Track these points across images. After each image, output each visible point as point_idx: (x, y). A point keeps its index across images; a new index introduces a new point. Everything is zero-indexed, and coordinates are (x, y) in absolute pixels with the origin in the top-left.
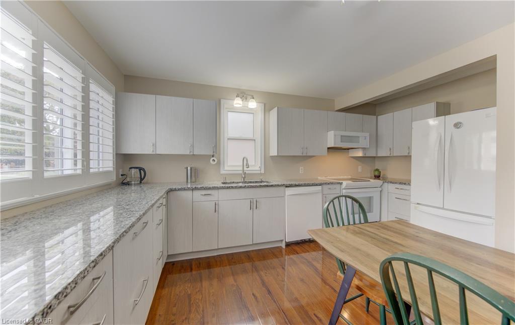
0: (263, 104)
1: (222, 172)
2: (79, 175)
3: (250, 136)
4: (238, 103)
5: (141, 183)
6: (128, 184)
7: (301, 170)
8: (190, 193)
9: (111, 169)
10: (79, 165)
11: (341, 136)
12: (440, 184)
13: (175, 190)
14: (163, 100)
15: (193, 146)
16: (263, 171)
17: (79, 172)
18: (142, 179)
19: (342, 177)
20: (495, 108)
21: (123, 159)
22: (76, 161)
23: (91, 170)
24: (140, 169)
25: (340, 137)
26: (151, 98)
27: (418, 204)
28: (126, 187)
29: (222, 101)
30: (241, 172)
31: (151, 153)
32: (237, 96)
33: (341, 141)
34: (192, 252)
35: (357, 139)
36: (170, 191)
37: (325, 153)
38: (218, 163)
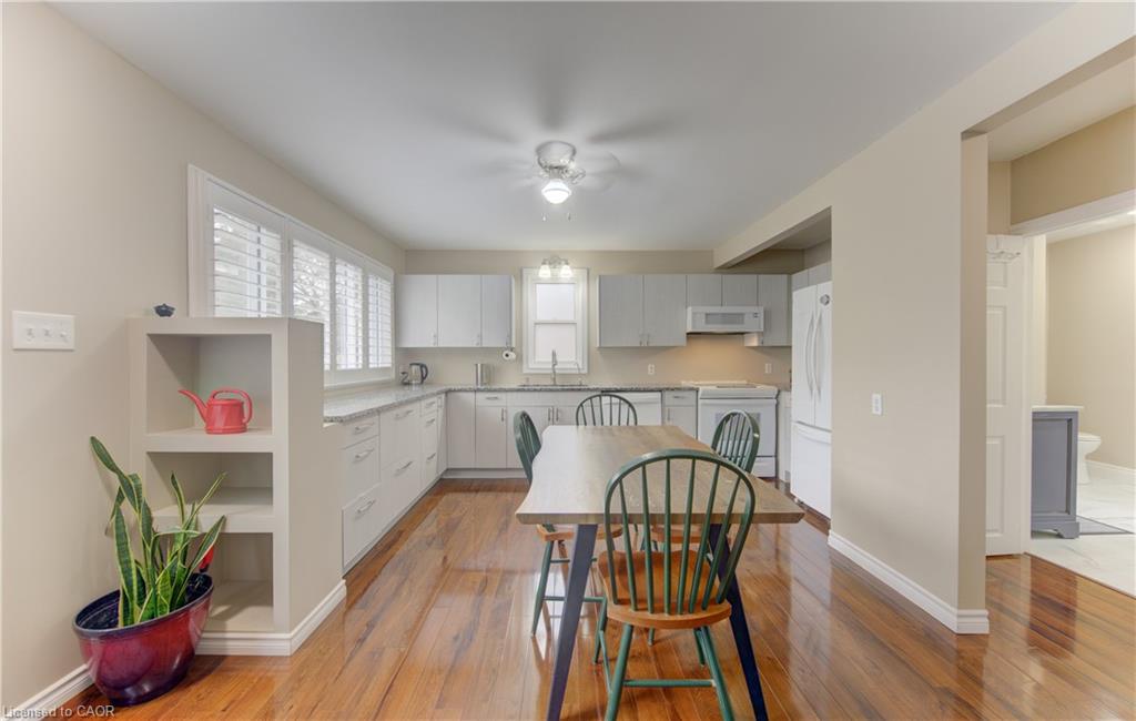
0: (586, 271)
1: (525, 371)
2: (359, 370)
3: (570, 318)
4: (545, 272)
5: (422, 382)
6: (408, 384)
7: (651, 369)
8: (472, 395)
9: (389, 365)
10: (360, 361)
11: (707, 315)
12: (811, 389)
13: (455, 391)
14: (447, 280)
15: (480, 336)
16: (585, 371)
17: (360, 367)
18: (423, 378)
19: (736, 382)
20: (830, 283)
21: (403, 354)
22: (357, 357)
23: (371, 366)
24: (422, 366)
25: (704, 316)
26: (432, 278)
27: (800, 422)
28: (406, 388)
29: (525, 271)
30: (551, 372)
31: (432, 346)
32: (544, 263)
33: (707, 322)
34: (475, 469)
35: (739, 317)
36: (448, 392)
37: (683, 341)
38: (520, 358)
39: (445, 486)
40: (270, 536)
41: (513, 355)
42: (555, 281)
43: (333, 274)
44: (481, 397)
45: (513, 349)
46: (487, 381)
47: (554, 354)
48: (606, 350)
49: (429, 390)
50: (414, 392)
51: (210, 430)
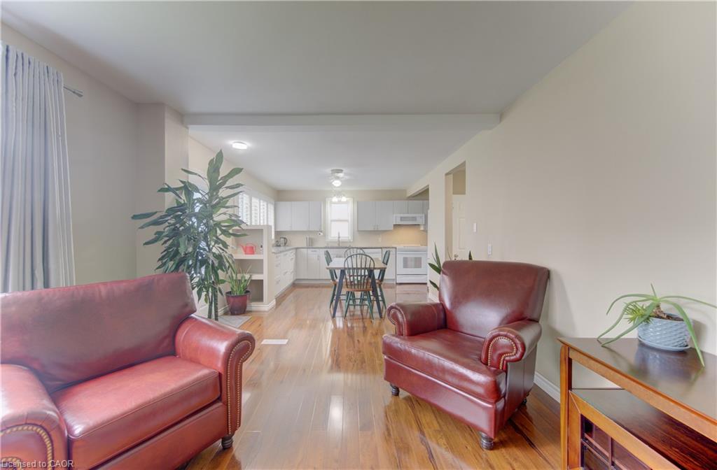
0: (352, 199)
1: (327, 240)
3: (346, 218)
4: (335, 199)
6: (280, 246)
7: (380, 239)
8: (306, 250)
13: (299, 248)
14: (295, 204)
15: (309, 226)
16: (352, 240)
18: (285, 244)
21: (278, 234)
24: (285, 238)
25: (400, 218)
26: (289, 203)
29: (327, 200)
30: (337, 240)
31: (288, 230)
32: (335, 196)
33: (401, 220)
34: (308, 279)
35: (414, 219)
36: (297, 249)
37: (392, 228)
38: (325, 235)
39: (295, 285)
40: (262, 280)
41: (322, 234)
42: (340, 202)
43: (251, 200)
44: (310, 251)
45: (322, 231)
46: (311, 244)
47: (339, 234)
48: (360, 231)
49: (288, 248)
50: (282, 248)
51: (246, 254)
